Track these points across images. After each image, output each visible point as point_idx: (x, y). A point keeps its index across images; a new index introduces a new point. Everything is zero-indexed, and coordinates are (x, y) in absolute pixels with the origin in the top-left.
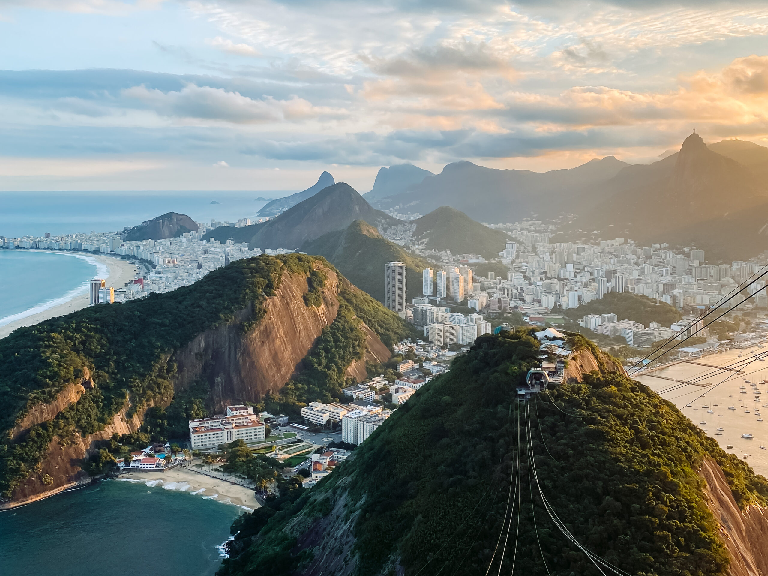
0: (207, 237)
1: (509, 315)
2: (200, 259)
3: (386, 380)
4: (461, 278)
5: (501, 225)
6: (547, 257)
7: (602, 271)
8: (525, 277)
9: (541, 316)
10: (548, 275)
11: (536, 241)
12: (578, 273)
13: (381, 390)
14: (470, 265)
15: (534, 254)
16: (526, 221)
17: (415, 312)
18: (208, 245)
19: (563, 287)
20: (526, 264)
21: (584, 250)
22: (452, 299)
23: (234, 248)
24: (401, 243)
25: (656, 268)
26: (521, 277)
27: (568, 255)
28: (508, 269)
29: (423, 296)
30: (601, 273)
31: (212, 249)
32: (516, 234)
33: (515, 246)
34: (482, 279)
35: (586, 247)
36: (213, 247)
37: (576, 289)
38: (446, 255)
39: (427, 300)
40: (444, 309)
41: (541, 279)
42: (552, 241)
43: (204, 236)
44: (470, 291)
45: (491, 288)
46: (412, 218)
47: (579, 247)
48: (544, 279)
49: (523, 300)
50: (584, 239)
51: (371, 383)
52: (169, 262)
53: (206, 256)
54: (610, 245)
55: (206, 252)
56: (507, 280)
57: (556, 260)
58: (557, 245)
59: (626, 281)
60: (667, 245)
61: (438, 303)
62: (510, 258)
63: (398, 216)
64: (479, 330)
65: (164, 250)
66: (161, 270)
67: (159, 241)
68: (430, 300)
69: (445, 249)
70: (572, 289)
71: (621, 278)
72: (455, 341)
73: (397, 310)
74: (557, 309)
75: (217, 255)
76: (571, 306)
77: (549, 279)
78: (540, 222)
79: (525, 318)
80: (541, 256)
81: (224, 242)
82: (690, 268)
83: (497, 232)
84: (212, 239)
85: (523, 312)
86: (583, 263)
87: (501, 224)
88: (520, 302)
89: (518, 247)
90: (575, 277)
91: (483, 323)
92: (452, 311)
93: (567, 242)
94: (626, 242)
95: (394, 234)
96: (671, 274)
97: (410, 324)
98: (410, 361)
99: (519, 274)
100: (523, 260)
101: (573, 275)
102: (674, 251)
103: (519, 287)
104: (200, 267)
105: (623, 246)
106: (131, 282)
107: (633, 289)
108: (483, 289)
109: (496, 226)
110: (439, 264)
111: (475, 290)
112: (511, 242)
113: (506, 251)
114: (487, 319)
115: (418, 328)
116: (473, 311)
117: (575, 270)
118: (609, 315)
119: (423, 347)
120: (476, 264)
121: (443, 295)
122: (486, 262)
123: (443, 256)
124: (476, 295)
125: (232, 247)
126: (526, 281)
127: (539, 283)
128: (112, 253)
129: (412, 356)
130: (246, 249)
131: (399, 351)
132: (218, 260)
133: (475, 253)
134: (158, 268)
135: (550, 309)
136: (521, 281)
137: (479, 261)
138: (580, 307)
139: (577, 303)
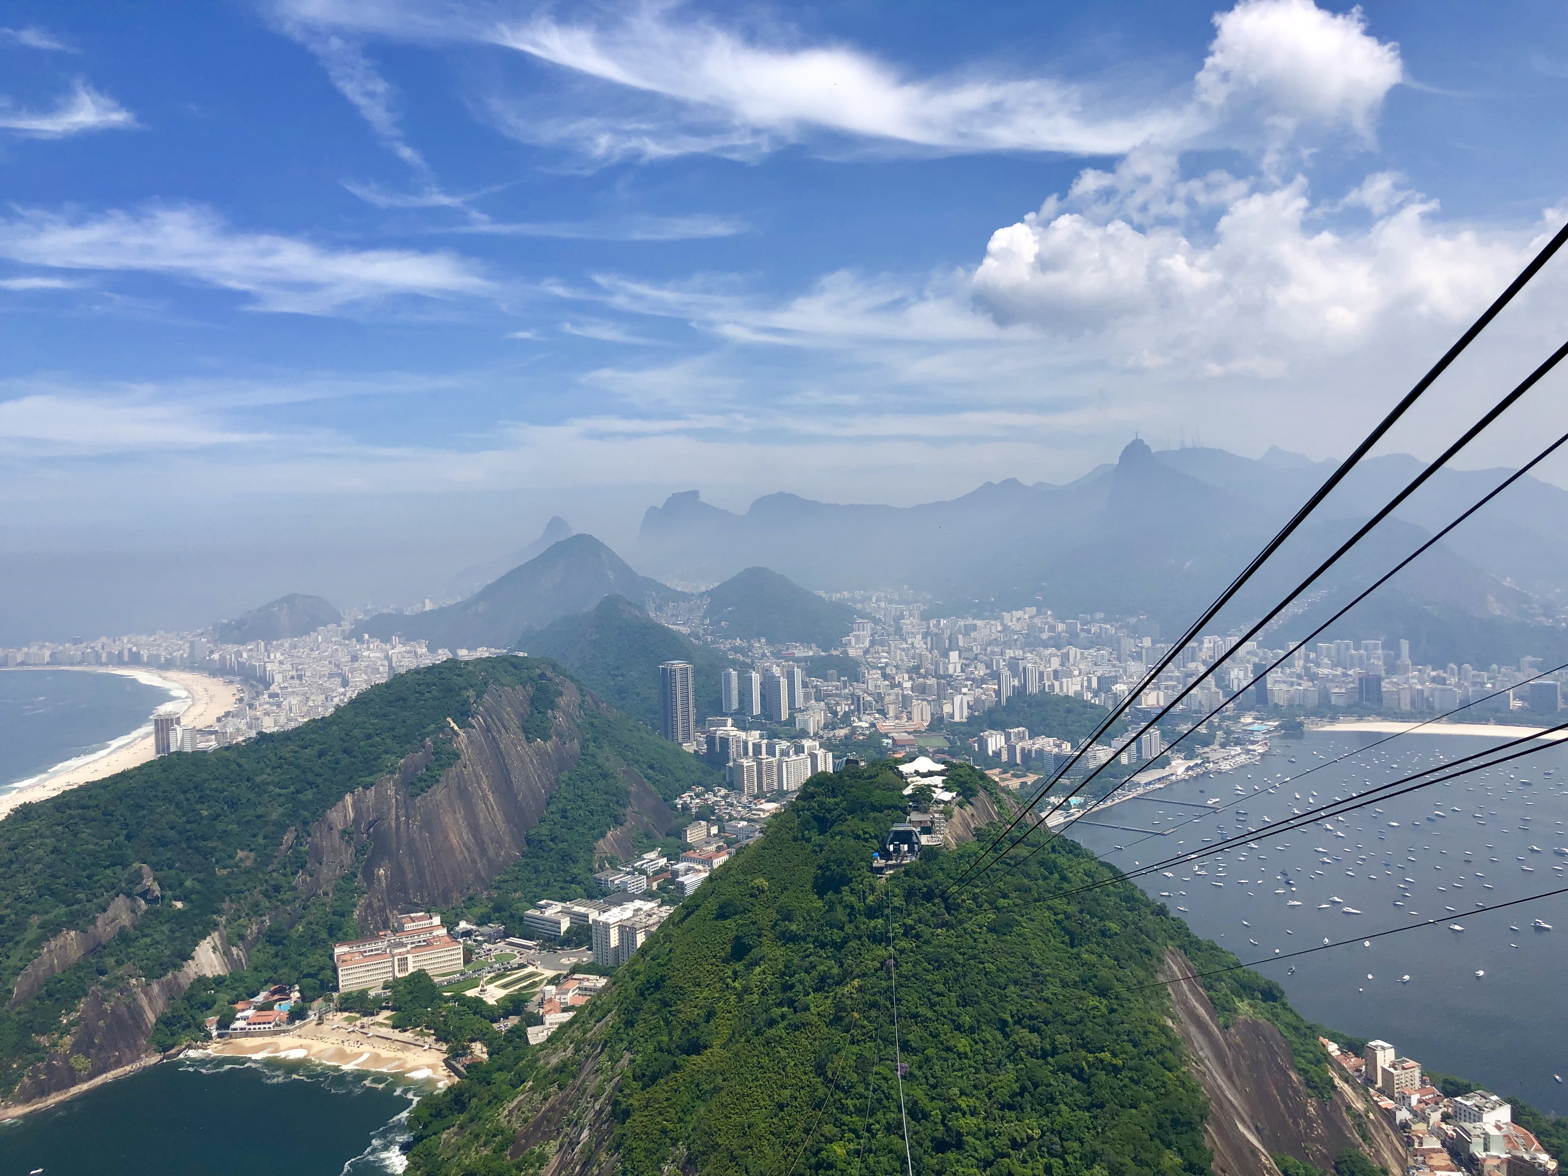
0: (356, 634)
1: (861, 738)
2: (346, 671)
3: (663, 856)
4: (784, 682)
6: (918, 642)
7: (1004, 660)
8: (885, 676)
9: (911, 737)
10: (922, 671)
11: (902, 617)
12: (966, 665)
13: (656, 873)
14: (797, 660)
15: (897, 637)
16: (885, 585)
17: (710, 741)
18: (358, 646)
19: (945, 690)
20: (885, 654)
21: (974, 628)
22: (771, 718)
23: (404, 649)
24: (685, 630)
25: (1086, 652)
26: (879, 676)
27: (949, 638)
28: (858, 664)
29: (723, 713)
30: (1002, 663)
31: (366, 653)
32: (870, 608)
33: (869, 626)
34: (818, 682)
35: (979, 623)
36: (368, 649)
37: (964, 690)
38: (760, 646)
39: (730, 721)
40: (757, 733)
41: (910, 678)
42: (925, 616)
43: (352, 631)
44: (799, 703)
45: (831, 695)
46: (703, 589)
47: (967, 623)
48: (914, 676)
49: (883, 712)
50: (976, 610)
51: (639, 863)
52: (292, 678)
53: (356, 665)
54: (1014, 619)
55: (355, 658)
56: (857, 681)
57: (932, 644)
58: (933, 622)
59: (1041, 674)
60: (1102, 615)
61: (748, 725)
62: (861, 645)
63: (680, 586)
64: (814, 765)
65: (282, 658)
66: (279, 692)
67: (275, 643)
68: (735, 720)
69: (759, 635)
70: (959, 691)
71: (1032, 670)
72: (776, 788)
73: (680, 740)
74: (936, 724)
75: (375, 663)
76: (957, 719)
77: (925, 677)
78: (906, 587)
79: (886, 741)
80: (909, 641)
81: (386, 640)
82: (1138, 649)
83: (839, 605)
84: (366, 636)
85: (884, 732)
86: (974, 649)
87: (845, 593)
88: (877, 716)
89: (873, 629)
90: (962, 671)
91: (820, 753)
92: (770, 737)
93: (948, 616)
94: (1039, 613)
95: (673, 615)
96: (1109, 660)
97: (702, 760)
98: (703, 823)
99: (874, 671)
100: (880, 649)
101: (959, 669)
102: (1114, 623)
103: (876, 692)
104: (345, 683)
105: (1035, 620)
106: (227, 714)
107: (1052, 687)
108: (819, 699)
109: (838, 595)
110: (748, 661)
111: (807, 697)
112: (861, 620)
113: (856, 636)
114: (827, 745)
115: (715, 768)
116: (804, 734)
117: (962, 661)
118: (1016, 730)
119: (725, 797)
120: (806, 659)
121: (757, 710)
122: (823, 654)
123: (753, 647)
124: (807, 709)
125: (400, 648)
126: (887, 683)
127: (908, 685)
128: (193, 665)
129: (706, 814)
130: (425, 650)
131: (686, 807)
132: (376, 671)
133: (805, 641)
134: (274, 688)
135: (926, 724)
136: (879, 682)
137: (811, 653)
138: (971, 718)
139: (966, 713)
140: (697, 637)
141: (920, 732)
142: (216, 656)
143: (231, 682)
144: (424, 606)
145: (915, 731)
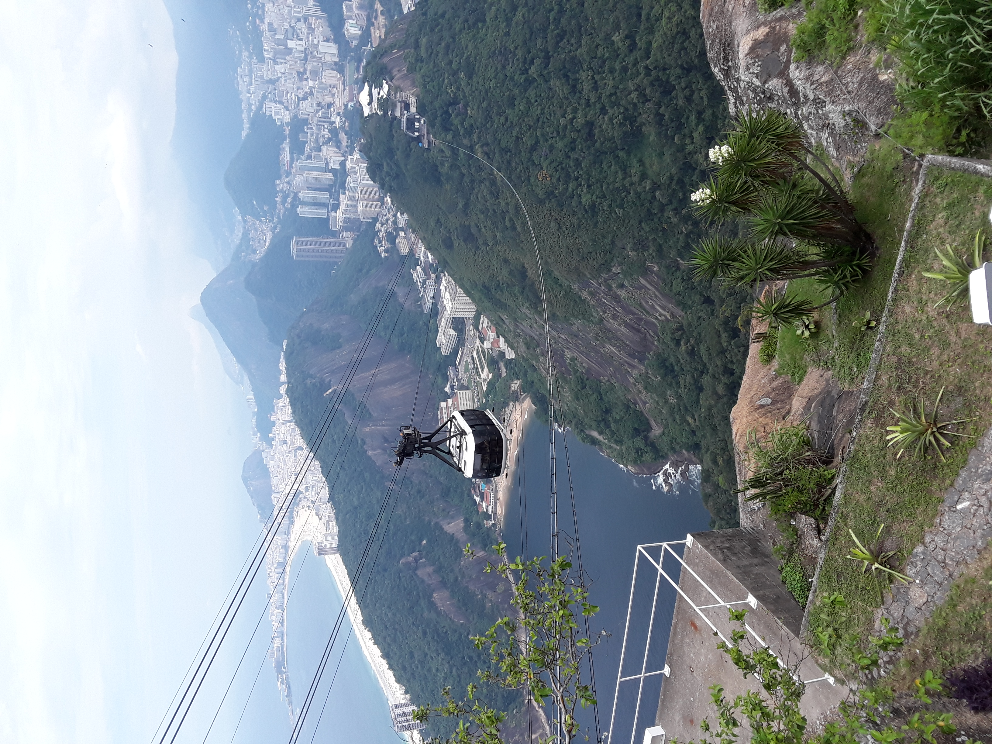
1: (347, 124)
3: (416, 268)
4: (307, 174)
5: (244, 116)
6: (280, 68)
7: (295, 7)
8: (305, 99)
9: (347, 88)
10: (301, 70)
11: (262, 77)
12: (298, 36)
13: (425, 273)
14: (292, 160)
15: (277, 84)
16: (238, 85)
17: (346, 229)
19: (315, 57)
20: (289, 95)
21: (271, 24)
22: (331, 186)
24: (269, 236)
26: (304, 102)
27: (278, 45)
28: (295, 117)
29: (328, 219)
30: (296, 9)
32: (255, 100)
33: (268, 103)
34: (308, 149)
35: (267, 20)
37: (316, 42)
38: (281, 185)
39: (333, 214)
40: (342, 197)
41: (306, 80)
42: (262, 60)
44: (322, 164)
45: (317, 140)
46: (240, 218)
47: (267, 29)
48: (305, 77)
49: (330, 105)
50: (257, 21)
51: (419, 284)
56: (307, 120)
57: (283, 59)
58: (265, 54)
61: (336, 202)
62: (282, 111)
63: (238, 235)
65: (283, 483)
66: (304, 486)
67: (273, 488)
68: (332, 210)
69: (274, 186)
70: (316, 46)
73: (344, 249)
74: (339, 68)
75: (288, 430)
76: (335, 52)
77: (305, 70)
78: (239, 69)
79: (349, 106)
80: (280, 75)
81: (274, 424)
83: (253, 123)
84: (271, 435)
85: (343, 107)
86: (286, 27)
88: (332, 109)
89: (271, 101)
90: (302, 40)
92: (344, 188)
93: (261, 42)
95: (259, 242)
97: (358, 236)
98: (397, 241)
99: (301, 105)
100: (285, 97)
101: (300, 43)
103: (315, 107)
104: (300, 449)
106: (317, 515)
108: (319, 150)
109: (245, 121)
110: (292, 195)
111: (318, 158)
112: (264, 109)
113: (275, 115)
114: (350, 149)
115: (363, 228)
116: (343, 164)
117: (295, 39)
118: (345, 10)
119: (382, 224)
120: (291, 153)
121: (326, 195)
122: (288, 140)
123: (283, 189)
124: (326, 159)
125: (279, 415)
126: (309, 98)
127: (311, 83)
128: (286, 533)
129: (392, 238)
130: (280, 401)
131: (386, 251)
132: (293, 430)
133: (278, 152)
135: (339, 76)
136: (309, 104)
137: (287, 149)
138: (336, 41)
139: (332, 45)
140: (275, 228)
141: (344, 81)
145: (343, 84)
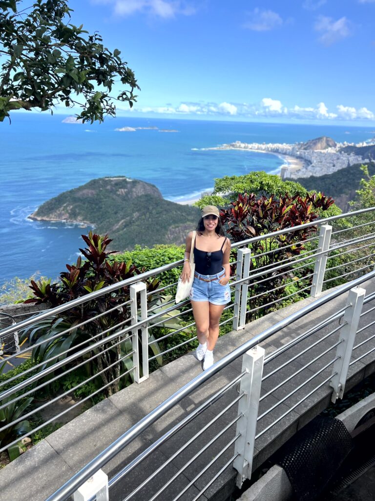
0: (340, 151)
2: (335, 162)
18: (340, 155)
31: (342, 158)
36: (343, 156)
53: (339, 161)
55: (338, 159)
75: (344, 161)
81: (349, 154)
84: (343, 152)
104: (334, 166)
125: (353, 157)
128: (292, 155)
130: (361, 159)
132: (344, 163)
134: (313, 165)
142: (298, 153)
143: (301, 161)
144: (363, 144)
